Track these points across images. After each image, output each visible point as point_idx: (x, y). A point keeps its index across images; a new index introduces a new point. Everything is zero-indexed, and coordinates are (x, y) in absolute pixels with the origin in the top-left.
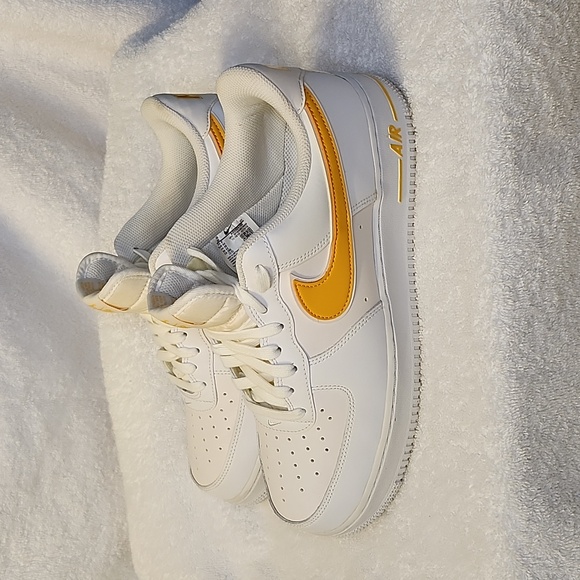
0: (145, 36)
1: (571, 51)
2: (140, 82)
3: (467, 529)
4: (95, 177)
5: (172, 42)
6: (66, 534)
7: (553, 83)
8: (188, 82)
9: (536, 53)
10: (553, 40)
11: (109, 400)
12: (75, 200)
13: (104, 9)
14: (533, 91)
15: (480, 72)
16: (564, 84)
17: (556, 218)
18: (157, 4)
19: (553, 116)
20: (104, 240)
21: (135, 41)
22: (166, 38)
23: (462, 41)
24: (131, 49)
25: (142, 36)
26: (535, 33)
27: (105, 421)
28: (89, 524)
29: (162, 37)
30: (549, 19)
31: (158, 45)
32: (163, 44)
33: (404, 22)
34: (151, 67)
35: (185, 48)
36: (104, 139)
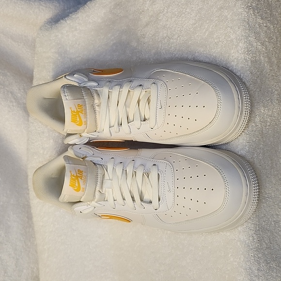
0: (56, 20)
1: (277, 44)
2: (54, 44)
3: (227, 276)
4: (24, 89)
5: (71, 24)
6: (6, 274)
7: (270, 58)
8: (79, 45)
9: (263, 44)
10: (270, 38)
11: (32, 205)
12: (14, 101)
13: (33, 4)
14: (261, 62)
15: (238, 52)
16: (274, 59)
17: (268, 124)
18: (60, 3)
19: (269, 75)
20: (33, 123)
21: (50, 22)
22: (68, 22)
23: (229, 37)
24: (49, 26)
25: (54, 20)
26: (262, 35)
27: (27, 215)
28: (17, 268)
29: (66, 21)
30: (269, 28)
31: (64, 25)
32: (67, 25)
33: (197, 24)
34: (60, 36)
35: (78, 27)
36: (33, 71)
